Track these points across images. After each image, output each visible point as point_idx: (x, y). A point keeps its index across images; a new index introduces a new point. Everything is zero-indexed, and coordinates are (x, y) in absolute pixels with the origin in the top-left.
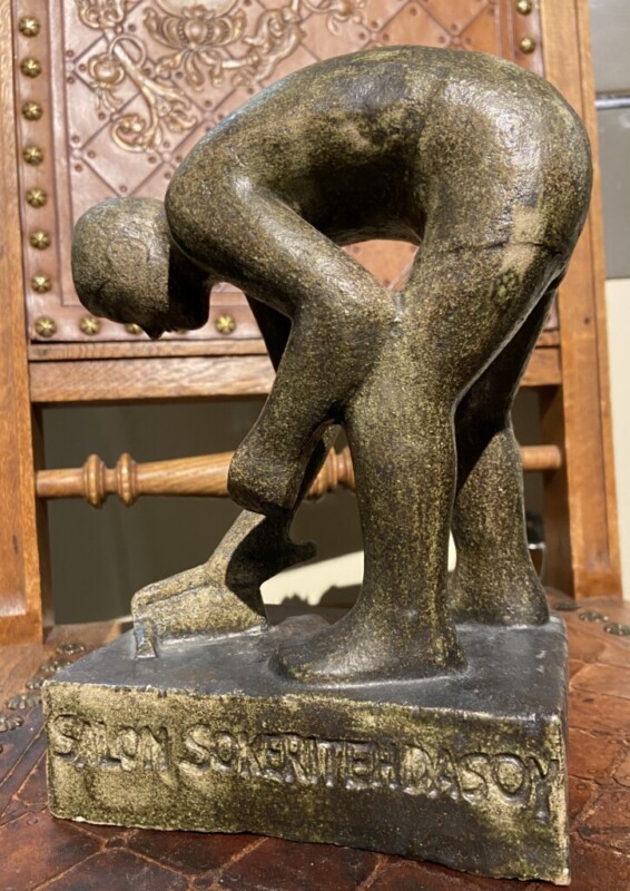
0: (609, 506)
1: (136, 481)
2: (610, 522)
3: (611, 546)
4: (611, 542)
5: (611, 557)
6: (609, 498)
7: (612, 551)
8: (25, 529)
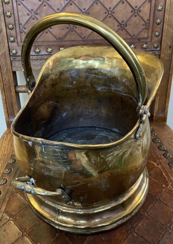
0: (167, 100)
2: (167, 104)
3: (165, 110)
4: (166, 109)
5: (165, 113)
7: (166, 111)
8: (14, 102)
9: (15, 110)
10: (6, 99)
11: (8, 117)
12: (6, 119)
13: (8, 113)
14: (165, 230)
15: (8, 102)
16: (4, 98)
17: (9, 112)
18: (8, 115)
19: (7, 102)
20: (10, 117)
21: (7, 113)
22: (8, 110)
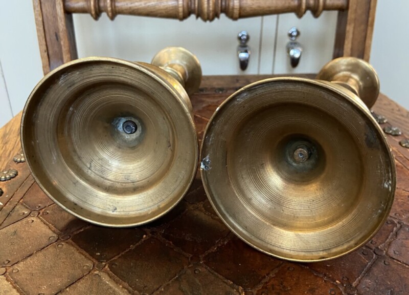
1: (115, 7)
2: (367, 41)
6: (369, 28)
8: (61, 30)
9: (63, 48)
10: (43, 22)
11: (48, 63)
12: (43, 67)
13: (48, 55)
14: (398, 226)
15: (49, 31)
16: (40, 19)
17: (50, 52)
18: (47, 60)
19: (46, 28)
20: (52, 62)
21: (46, 54)
22: (50, 48)
